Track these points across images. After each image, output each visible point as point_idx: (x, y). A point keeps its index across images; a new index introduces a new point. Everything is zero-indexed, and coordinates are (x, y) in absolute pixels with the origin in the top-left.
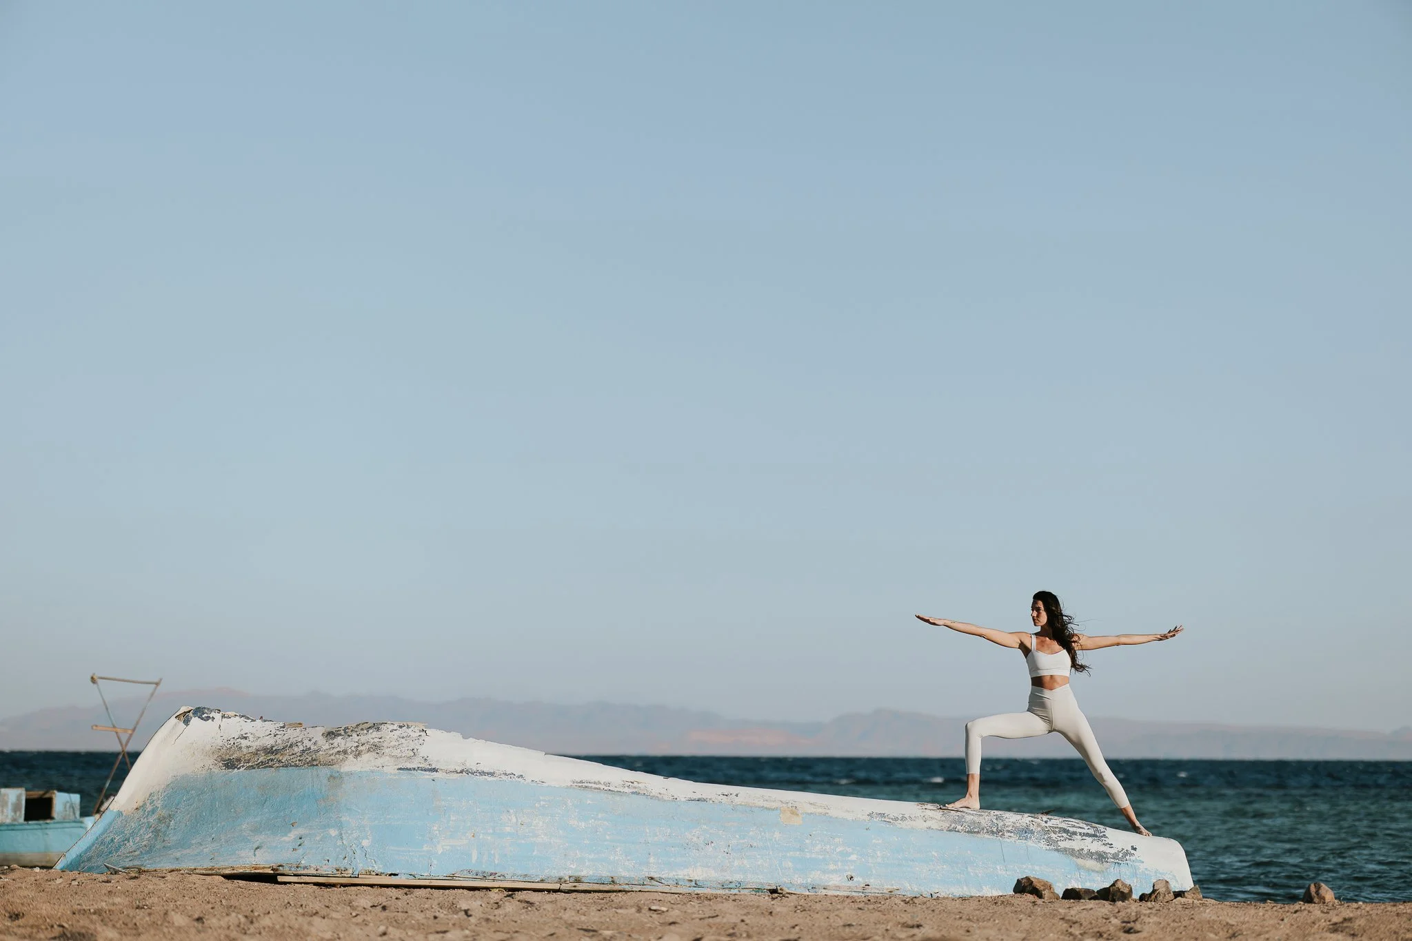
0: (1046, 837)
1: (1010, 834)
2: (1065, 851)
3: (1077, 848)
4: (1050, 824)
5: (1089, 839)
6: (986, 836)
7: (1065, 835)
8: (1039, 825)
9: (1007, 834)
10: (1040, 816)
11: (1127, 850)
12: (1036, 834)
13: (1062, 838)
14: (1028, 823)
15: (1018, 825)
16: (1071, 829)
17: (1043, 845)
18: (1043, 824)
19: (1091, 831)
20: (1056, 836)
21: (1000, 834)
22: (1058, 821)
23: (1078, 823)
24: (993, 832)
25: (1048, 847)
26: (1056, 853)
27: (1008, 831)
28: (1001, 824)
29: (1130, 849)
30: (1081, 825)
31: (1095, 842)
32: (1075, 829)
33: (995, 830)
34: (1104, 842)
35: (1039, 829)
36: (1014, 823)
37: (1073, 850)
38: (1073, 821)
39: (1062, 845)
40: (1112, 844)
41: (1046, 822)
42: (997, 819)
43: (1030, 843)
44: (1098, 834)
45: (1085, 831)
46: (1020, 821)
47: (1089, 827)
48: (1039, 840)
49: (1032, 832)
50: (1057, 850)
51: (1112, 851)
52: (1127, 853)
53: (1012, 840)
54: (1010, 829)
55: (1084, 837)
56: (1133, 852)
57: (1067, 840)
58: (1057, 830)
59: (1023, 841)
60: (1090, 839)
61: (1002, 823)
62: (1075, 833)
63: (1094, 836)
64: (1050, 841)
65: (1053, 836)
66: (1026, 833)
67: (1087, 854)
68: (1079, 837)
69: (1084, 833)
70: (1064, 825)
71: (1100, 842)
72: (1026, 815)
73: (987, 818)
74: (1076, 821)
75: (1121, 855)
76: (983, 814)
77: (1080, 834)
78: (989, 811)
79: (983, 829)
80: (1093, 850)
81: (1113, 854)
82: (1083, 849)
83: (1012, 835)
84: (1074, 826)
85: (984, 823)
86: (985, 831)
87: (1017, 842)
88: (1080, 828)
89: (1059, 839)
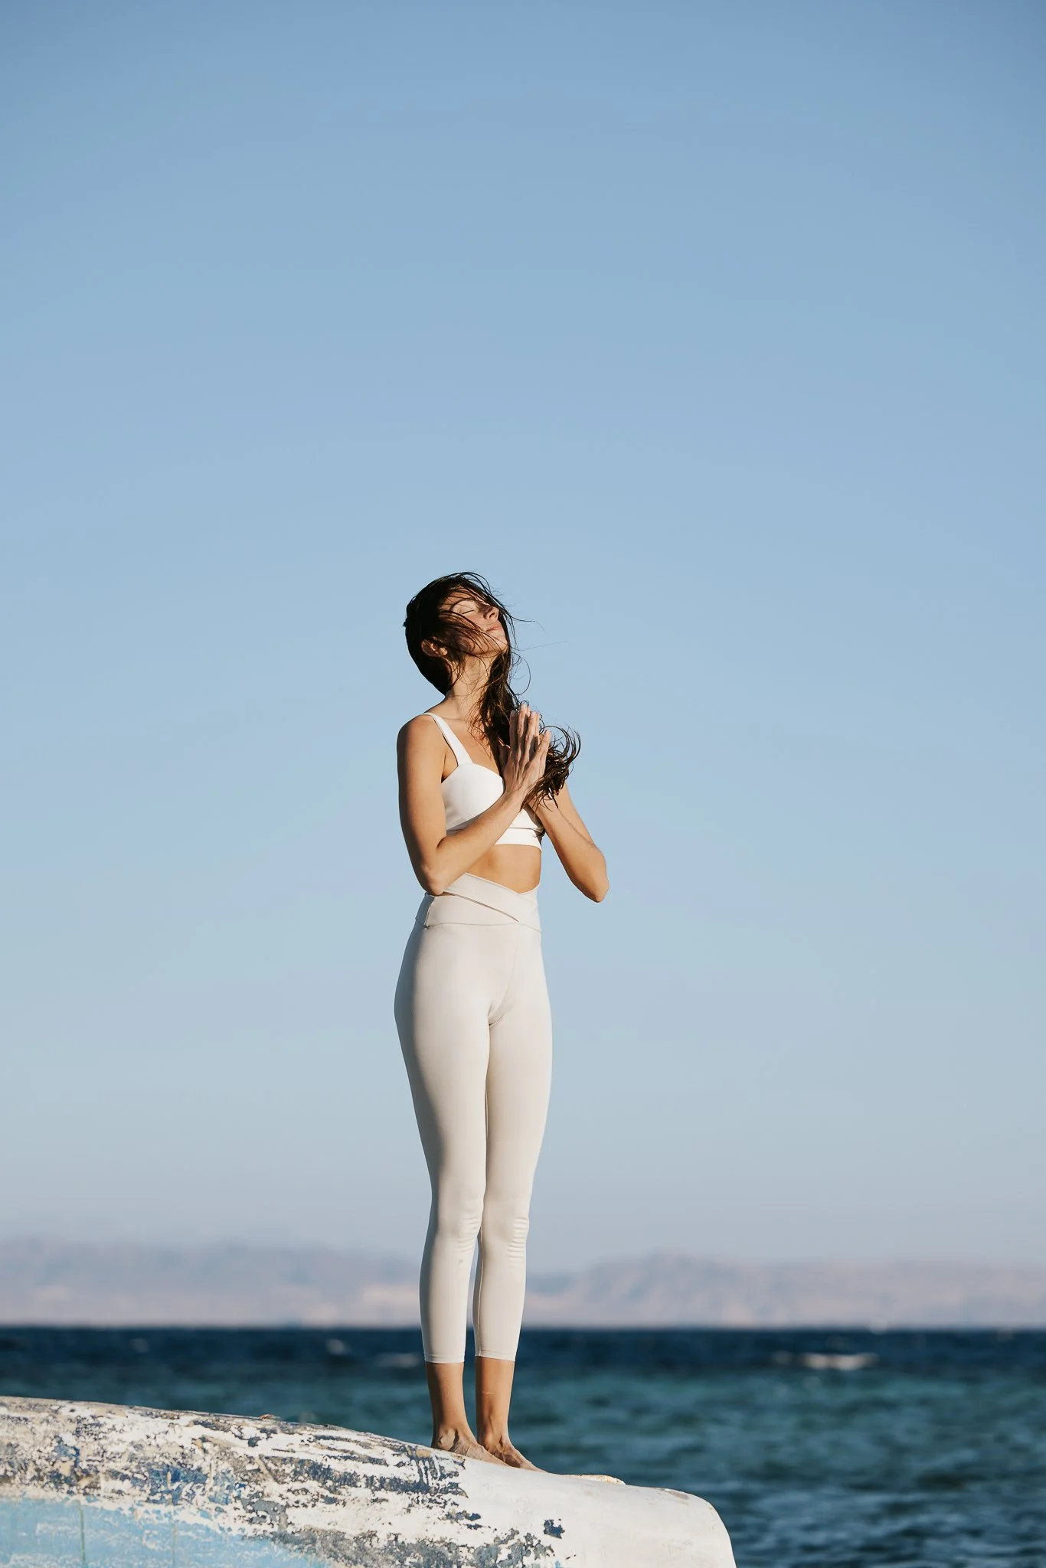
0: (245, 1493)
1: (118, 1484)
2: (308, 1540)
3: (352, 1531)
4: (265, 1447)
5: (398, 1500)
6: (34, 1491)
7: (313, 1485)
8: (225, 1452)
9: (107, 1485)
10: (234, 1421)
11: (528, 1537)
12: (210, 1482)
13: (303, 1498)
14: (188, 1445)
15: (149, 1452)
16: (339, 1467)
17: (233, 1520)
18: (241, 1449)
19: (410, 1473)
20: (282, 1489)
21: (84, 1483)
22: (296, 1439)
23: (366, 1446)
24: (56, 1478)
25: (250, 1529)
26: (277, 1549)
27: (114, 1475)
28: (89, 1448)
29: (538, 1532)
30: (374, 1453)
31: (420, 1511)
32: (350, 1466)
33: (65, 1470)
34: (449, 1508)
35: (225, 1466)
36: (139, 1447)
37: (339, 1537)
38: (349, 1439)
39: (302, 1519)
40: (476, 1517)
41: (252, 1443)
42: (77, 1433)
43: (187, 1514)
44: (433, 1483)
45: (389, 1472)
46: (160, 1441)
47: (404, 1458)
48: (220, 1503)
49: (198, 1477)
50: (283, 1538)
51: (478, 1539)
52: (529, 1546)
53: (125, 1504)
54: (118, 1465)
55: (381, 1494)
56: (548, 1540)
57: (320, 1504)
58: (289, 1469)
59: (163, 1508)
60: (403, 1499)
61: (95, 1447)
62: (349, 1480)
63: (420, 1487)
64: (257, 1505)
65: (273, 1490)
66: (175, 1479)
67: (388, 1550)
68: (362, 1492)
69: (382, 1480)
70: (315, 1454)
71: (436, 1509)
72: (186, 1418)
73: (41, 1429)
74: (363, 1438)
75: (504, 1553)
76: (29, 1415)
77: (370, 1481)
78: (55, 1404)
79: (24, 1467)
80: (409, 1538)
81: (479, 1552)
82: (372, 1535)
83: (126, 1485)
84: (350, 1456)
85: (28, 1449)
86: (31, 1472)
87: (141, 1510)
88: (373, 1461)
89: (292, 1498)
